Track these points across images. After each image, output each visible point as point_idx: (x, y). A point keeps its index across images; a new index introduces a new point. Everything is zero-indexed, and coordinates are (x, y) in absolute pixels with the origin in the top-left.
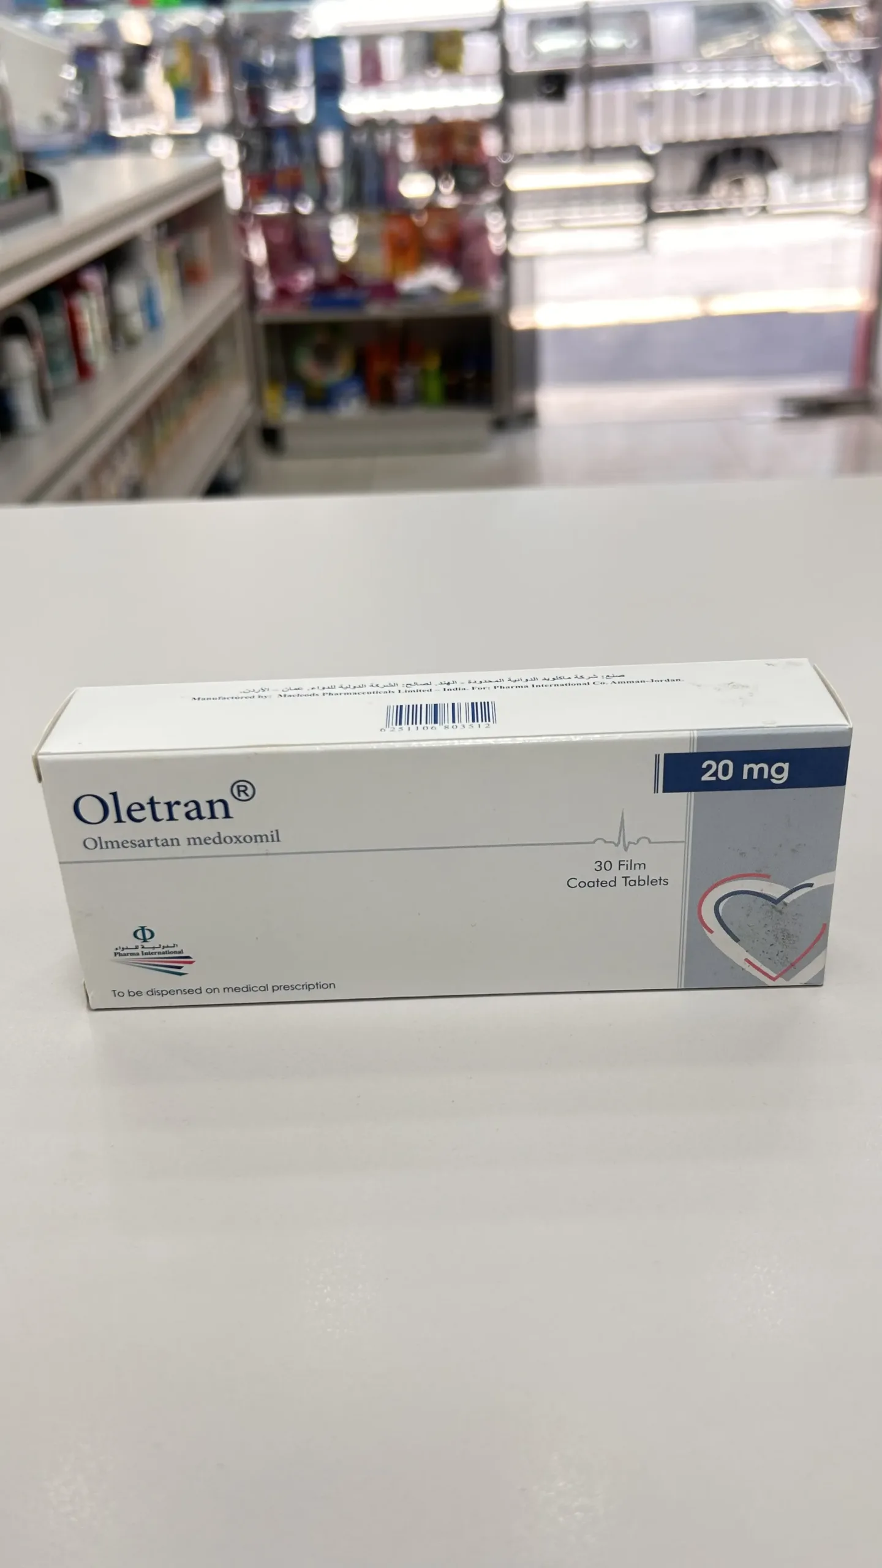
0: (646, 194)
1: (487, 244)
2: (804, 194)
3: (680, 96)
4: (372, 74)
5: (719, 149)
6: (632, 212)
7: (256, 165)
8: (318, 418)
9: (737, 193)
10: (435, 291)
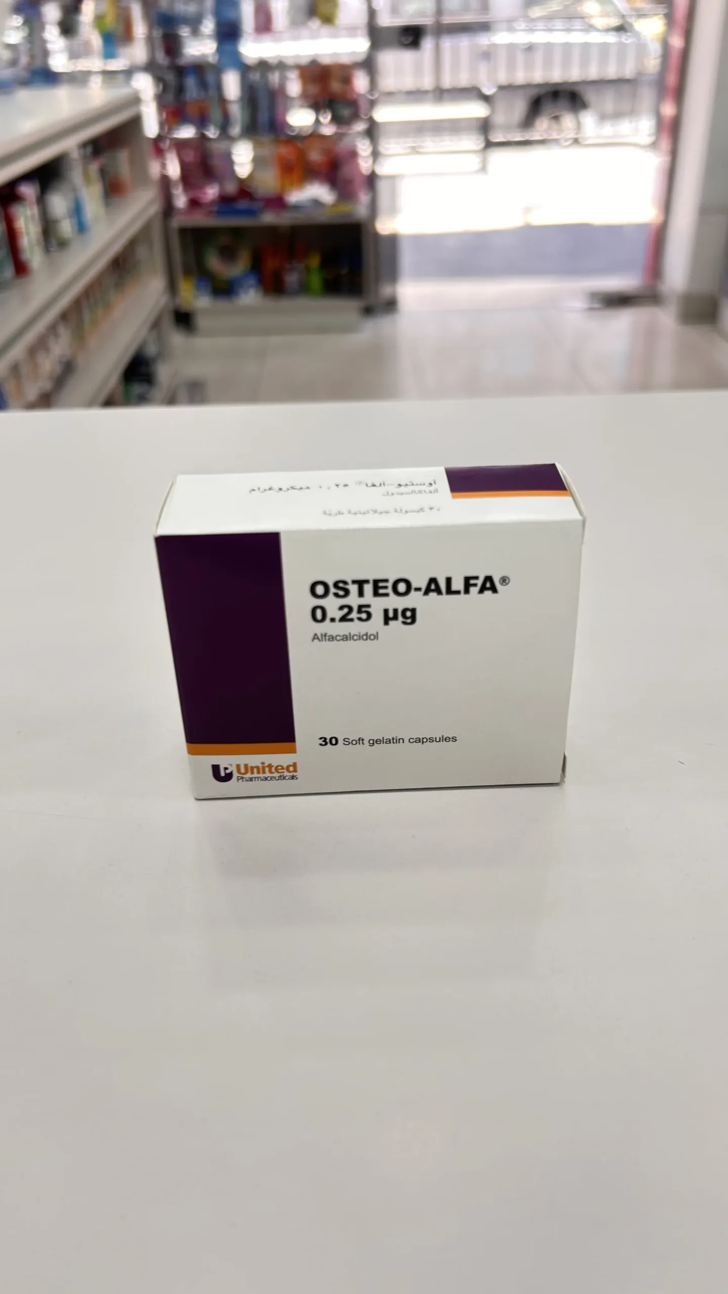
0: (485, 126)
1: (357, 166)
2: (608, 130)
3: (511, 47)
4: (264, 25)
5: (543, 91)
6: (473, 142)
7: (170, 97)
8: (222, 304)
9: (555, 126)
10: (317, 203)
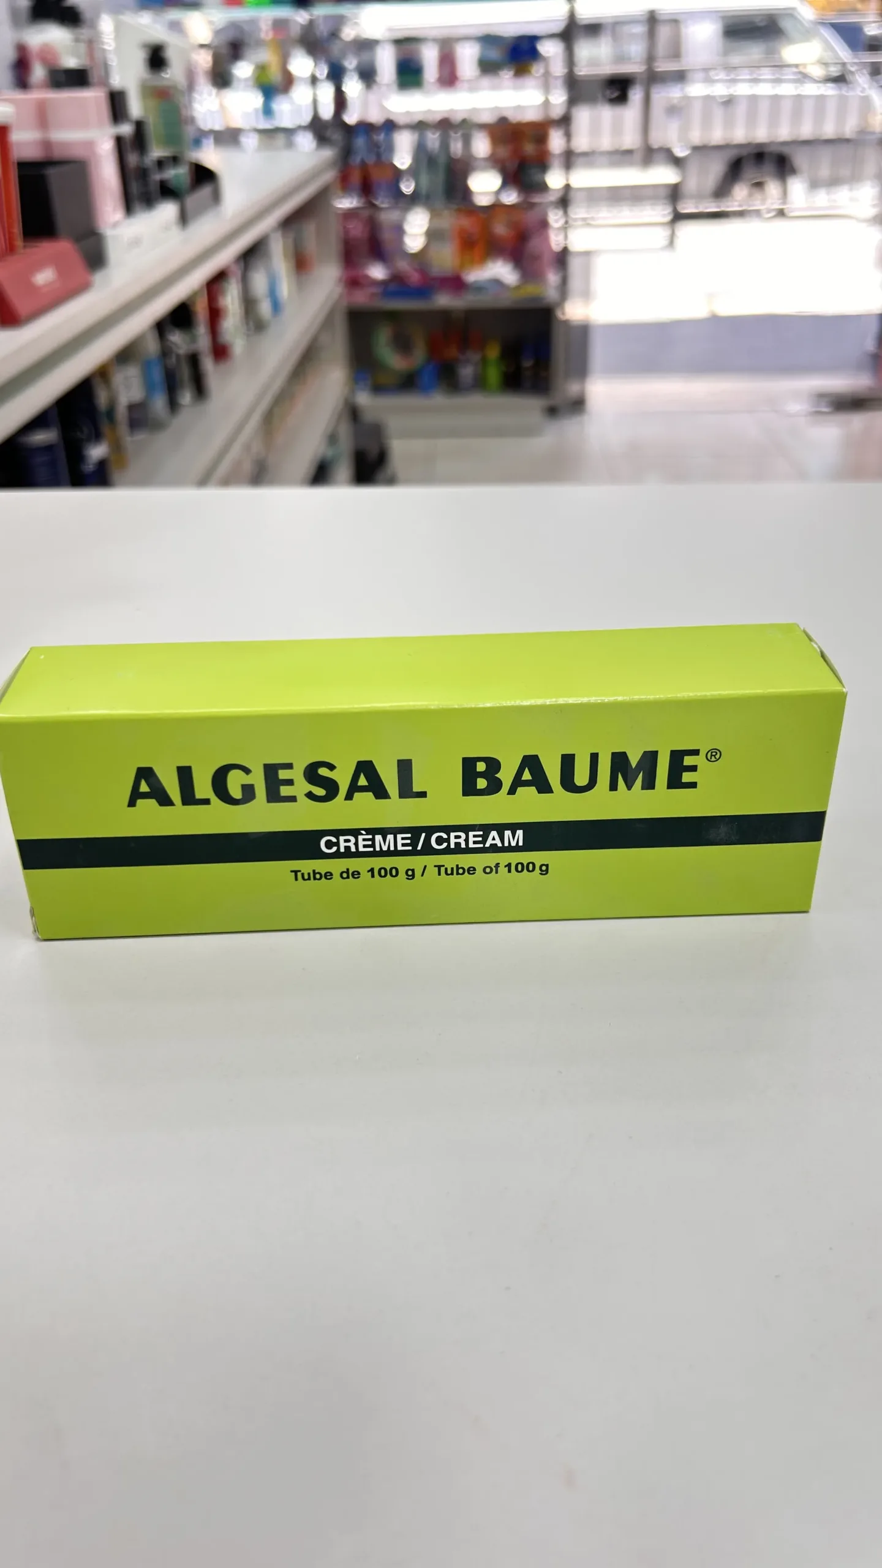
0: (674, 193)
1: (547, 239)
2: (822, 199)
3: (707, 101)
4: (448, 76)
5: (744, 152)
6: (661, 213)
9: (758, 196)
10: (497, 282)
